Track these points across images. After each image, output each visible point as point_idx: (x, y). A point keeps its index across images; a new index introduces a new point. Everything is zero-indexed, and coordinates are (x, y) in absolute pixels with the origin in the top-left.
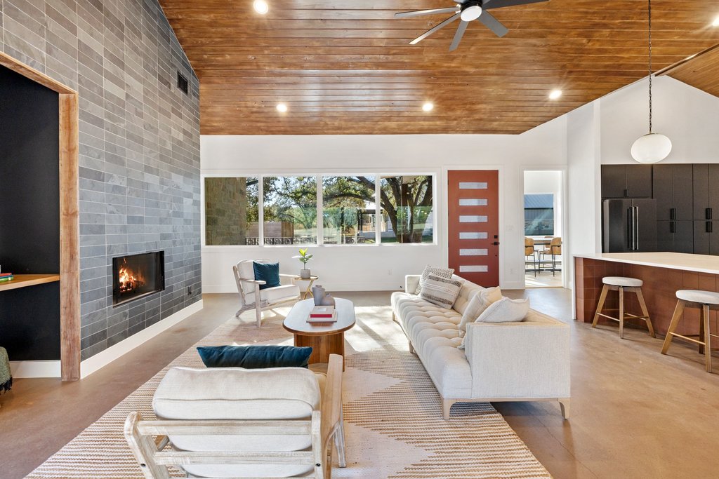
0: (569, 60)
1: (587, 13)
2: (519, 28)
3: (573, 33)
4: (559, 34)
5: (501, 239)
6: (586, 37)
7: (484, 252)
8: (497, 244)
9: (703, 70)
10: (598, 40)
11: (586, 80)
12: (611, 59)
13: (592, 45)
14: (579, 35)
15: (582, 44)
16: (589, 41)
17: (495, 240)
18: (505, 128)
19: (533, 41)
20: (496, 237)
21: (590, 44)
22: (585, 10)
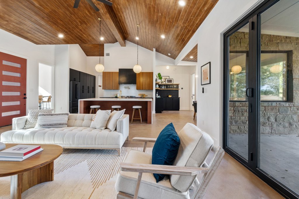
0: (72, 27)
1: (85, 17)
2: (67, 5)
3: (79, 20)
4: (76, 17)
5: (27, 96)
6: (81, 23)
7: (18, 103)
8: (25, 98)
9: (87, 47)
10: (82, 27)
11: (72, 37)
12: (81, 34)
13: (80, 27)
14: (80, 22)
15: (78, 25)
16: (80, 25)
17: (24, 96)
18: (32, 39)
19: (68, 13)
20: (25, 94)
21: (80, 26)
22: (85, 16)
